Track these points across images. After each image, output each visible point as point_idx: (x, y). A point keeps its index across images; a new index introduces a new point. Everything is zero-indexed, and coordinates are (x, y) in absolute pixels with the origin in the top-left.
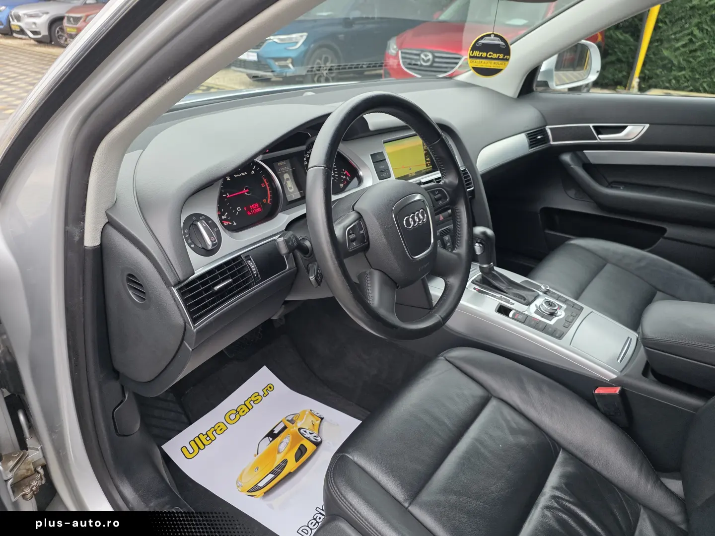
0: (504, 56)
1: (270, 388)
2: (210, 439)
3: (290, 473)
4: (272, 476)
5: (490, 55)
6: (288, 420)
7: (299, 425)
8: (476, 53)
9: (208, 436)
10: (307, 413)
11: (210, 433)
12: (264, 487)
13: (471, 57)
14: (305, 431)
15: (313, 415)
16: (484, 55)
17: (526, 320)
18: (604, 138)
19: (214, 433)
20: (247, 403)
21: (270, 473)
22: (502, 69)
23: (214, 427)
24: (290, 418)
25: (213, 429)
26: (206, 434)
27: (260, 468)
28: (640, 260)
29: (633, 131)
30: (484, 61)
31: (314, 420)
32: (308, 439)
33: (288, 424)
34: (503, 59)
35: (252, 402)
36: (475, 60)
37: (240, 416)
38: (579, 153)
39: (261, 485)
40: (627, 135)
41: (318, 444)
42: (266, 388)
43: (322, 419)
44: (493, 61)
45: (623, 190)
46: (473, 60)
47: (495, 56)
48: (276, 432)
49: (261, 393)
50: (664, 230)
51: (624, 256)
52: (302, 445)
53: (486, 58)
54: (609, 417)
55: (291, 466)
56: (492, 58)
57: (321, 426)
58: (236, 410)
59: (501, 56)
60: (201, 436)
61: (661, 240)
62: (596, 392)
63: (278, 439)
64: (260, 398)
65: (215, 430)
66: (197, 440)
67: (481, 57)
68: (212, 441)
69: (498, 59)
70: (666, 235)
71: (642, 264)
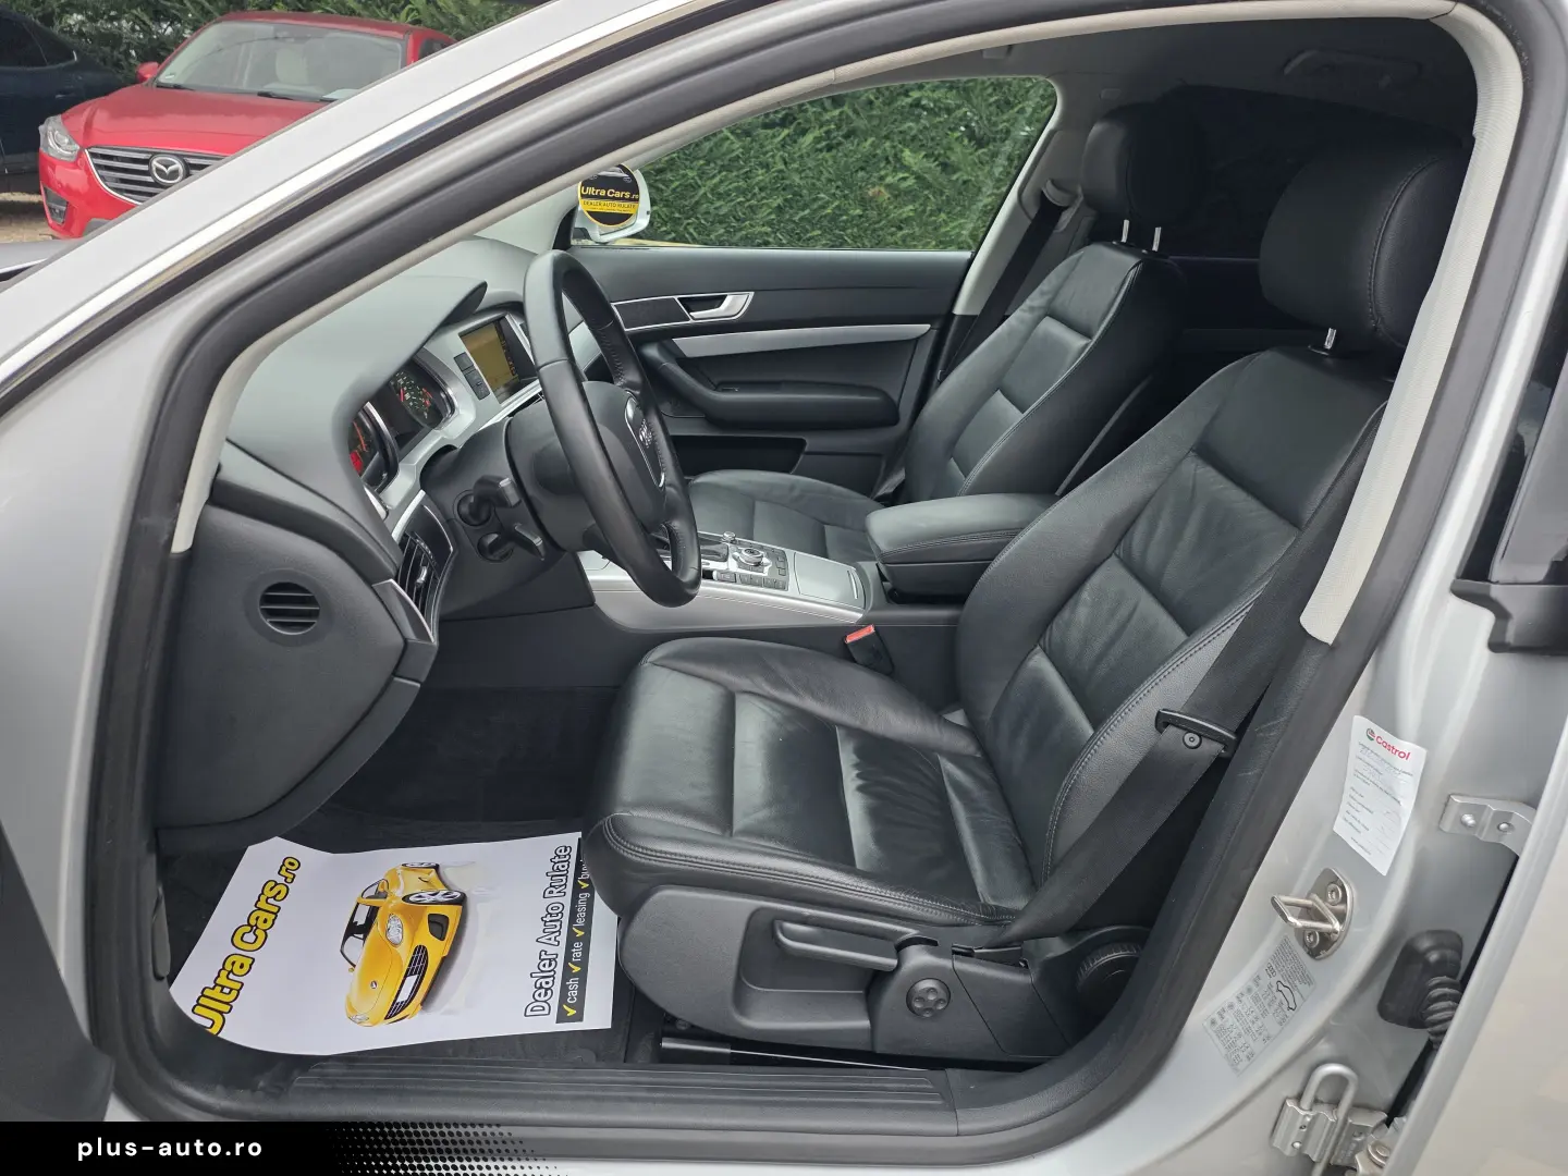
0: (631, 195)
1: (290, 867)
2: (231, 989)
3: (444, 959)
4: (412, 980)
5: (611, 193)
6: (369, 897)
7: (399, 893)
8: (591, 190)
9: (223, 987)
10: (400, 871)
11: (222, 980)
12: (411, 998)
13: (582, 196)
14: (420, 897)
15: (413, 869)
16: (603, 193)
17: (734, 578)
18: (700, 316)
19: (231, 976)
20: (262, 904)
21: (406, 976)
22: (630, 215)
23: (223, 968)
24: (372, 892)
25: (224, 973)
26: (216, 985)
27: (378, 981)
28: (792, 488)
29: (735, 304)
30: (603, 202)
31: (426, 877)
32: (436, 903)
33: (375, 902)
34: (630, 200)
35: (271, 901)
36: (590, 201)
37: (265, 931)
38: (665, 342)
39: (403, 997)
40: (728, 309)
41: (462, 901)
42: (284, 868)
43: (437, 867)
44: (616, 203)
45: (740, 391)
46: (586, 200)
47: (618, 194)
48: (361, 920)
49: (281, 880)
50: (802, 443)
51: (773, 486)
52: (430, 915)
53: (606, 197)
54: (870, 667)
55: (436, 950)
56: (614, 199)
57: (444, 879)
58: (249, 925)
59: (627, 195)
60: (207, 992)
61: (802, 457)
62: (848, 641)
63: (376, 929)
64: (284, 890)
65: (231, 971)
66: (203, 1001)
67: (598, 197)
68: (239, 991)
69: (623, 199)
70: (806, 449)
71: (796, 493)
